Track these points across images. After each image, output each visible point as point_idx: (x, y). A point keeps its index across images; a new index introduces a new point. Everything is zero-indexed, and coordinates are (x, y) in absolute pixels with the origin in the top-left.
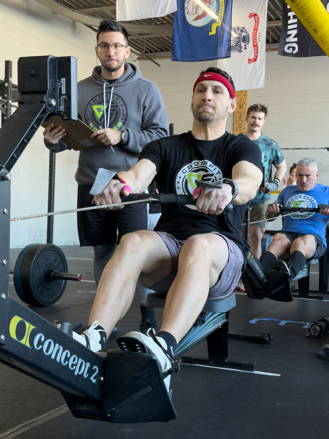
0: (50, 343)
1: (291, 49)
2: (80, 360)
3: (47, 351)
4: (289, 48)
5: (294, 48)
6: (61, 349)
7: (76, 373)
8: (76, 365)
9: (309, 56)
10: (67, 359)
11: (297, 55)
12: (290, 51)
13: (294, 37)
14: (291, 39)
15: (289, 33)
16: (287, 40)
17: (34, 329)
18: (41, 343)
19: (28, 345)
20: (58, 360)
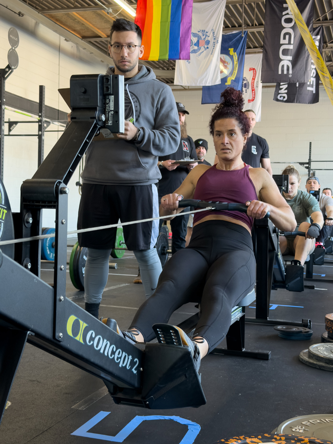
0: (99, 339)
2: (124, 353)
3: (97, 346)
4: (281, 97)
5: (284, 97)
7: (120, 365)
8: (121, 358)
10: (113, 353)
11: (286, 101)
12: (282, 99)
13: (285, 90)
14: (282, 91)
15: (281, 87)
16: (280, 92)
17: (86, 327)
18: (92, 339)
19: (81, 341)
20: (106, 354)
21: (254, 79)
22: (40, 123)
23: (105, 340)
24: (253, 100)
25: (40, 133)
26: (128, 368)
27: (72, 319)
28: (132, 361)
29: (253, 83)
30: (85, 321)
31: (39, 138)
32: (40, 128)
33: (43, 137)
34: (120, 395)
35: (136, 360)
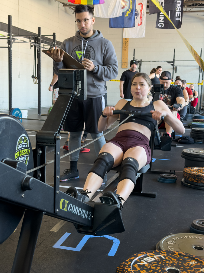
0: (74, 207)
1: (161, 25)
2: (85, 211)
3: (73, 211)
4: (160, 25)
5: (162, 25)
6: (78, 208)
7: (83, 218)
8: (83, 214)
9: (168, 29)
10: (80, 212)
11: (163, 28)
12: (160, 26)
13: (163, 20)
14: (161, 21)
15: (160, 18)
16: (159, 21)
17: (68, 203)
18: (71, 208)
19: (66, 211)
20: (77, 214)
21: (141, 10)
22: (9, 40)
23: (76, 207)
24: (141, 24)
25: (9, 46)
26: (86, 218)
27: (62, 200)
28: (88, 214)
29: (141, 13)
30: (67, 200)
31: (8, 49)
32: (9, 43)
33: (11, 49)
34: (81, 229)
35: (90, 212)
